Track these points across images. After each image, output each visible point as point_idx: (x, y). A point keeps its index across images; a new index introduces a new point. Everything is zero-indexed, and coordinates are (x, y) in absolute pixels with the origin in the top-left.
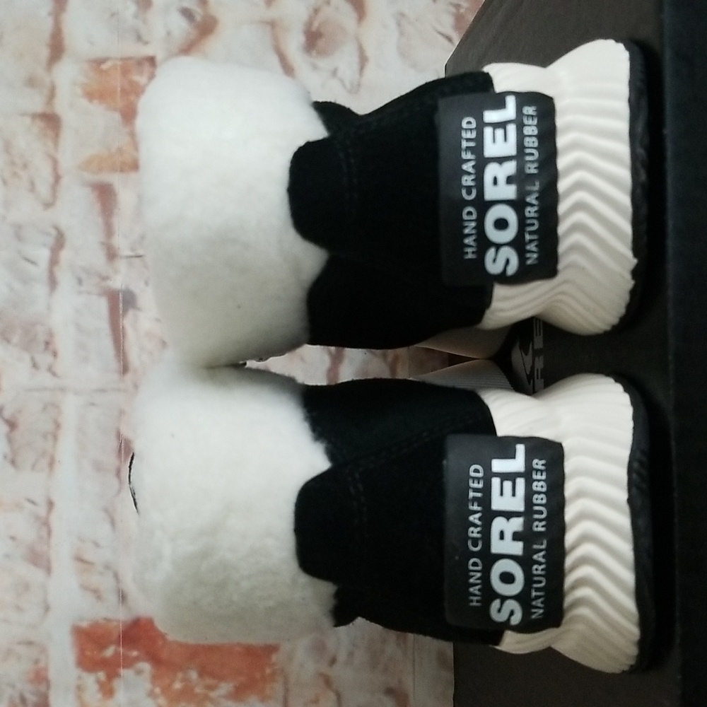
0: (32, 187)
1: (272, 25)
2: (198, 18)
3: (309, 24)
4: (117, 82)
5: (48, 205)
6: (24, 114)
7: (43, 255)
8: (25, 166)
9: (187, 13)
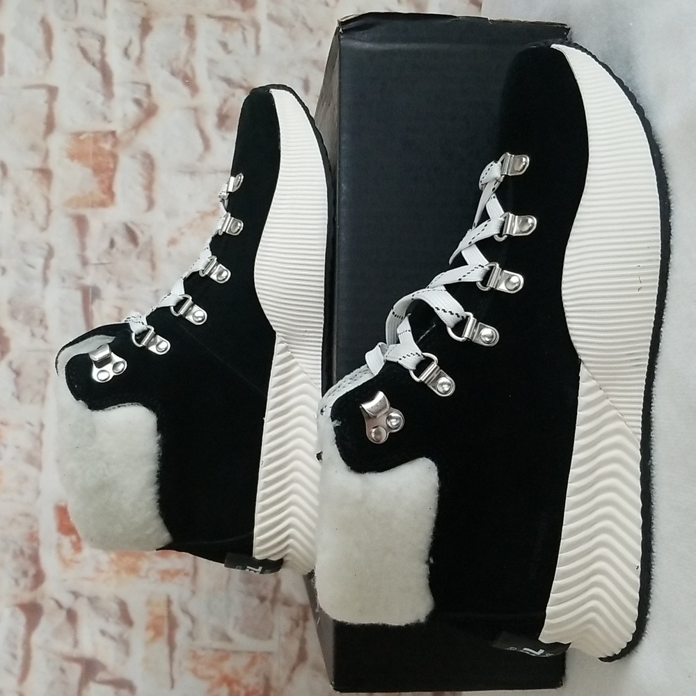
0: (33, 217)
1: (195, 110)
2: (145, 105)
3: (220, 109)
4: (90, 148)
5: (43, 229)
6: (28, 169)
7: (39, 262)
8: (28, 203)
9: (138, 102)
